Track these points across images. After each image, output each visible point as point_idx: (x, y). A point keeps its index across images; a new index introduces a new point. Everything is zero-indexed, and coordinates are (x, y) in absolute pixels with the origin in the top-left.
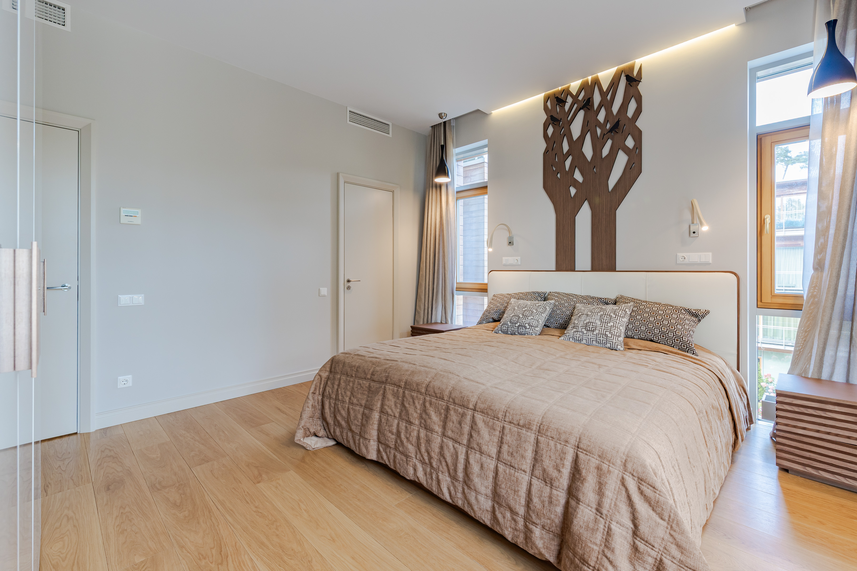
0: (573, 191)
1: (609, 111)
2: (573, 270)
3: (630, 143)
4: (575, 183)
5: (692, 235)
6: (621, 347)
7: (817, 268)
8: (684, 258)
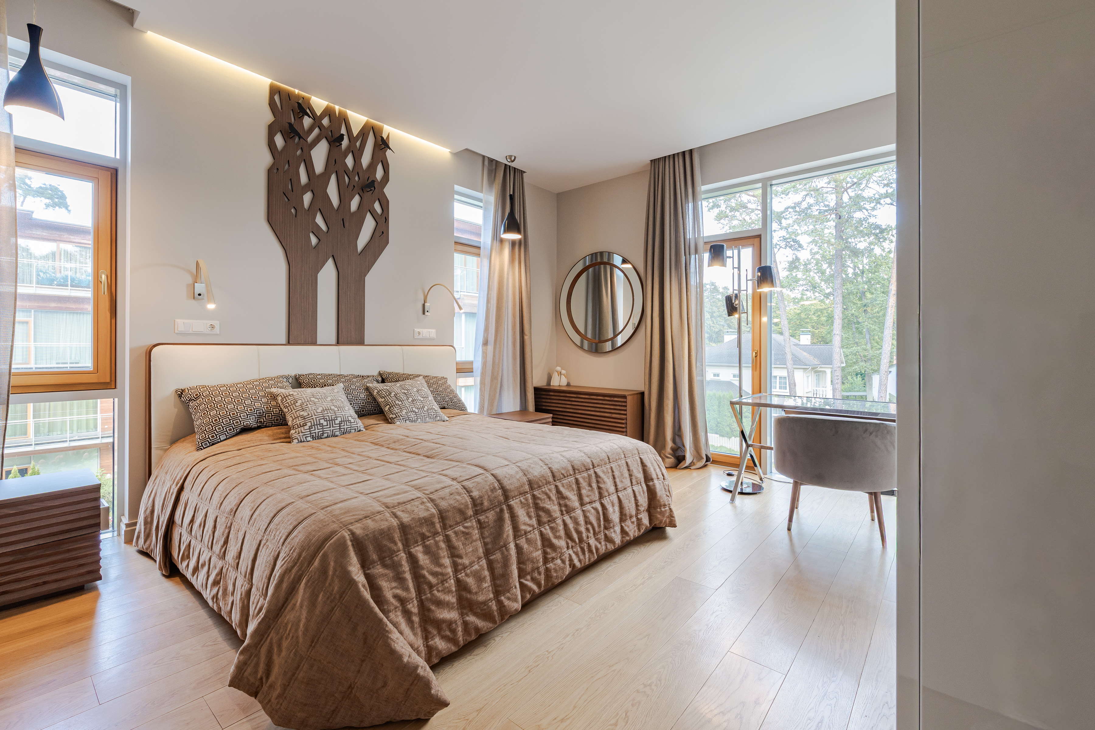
0: (314, 240)
1: (357, 160)
2: (314, 343)
3: (377, 207)
4: (316, 231)
5: (426, 313)
6: (445, 417)
7: (485, 343)
8: (419, 333)
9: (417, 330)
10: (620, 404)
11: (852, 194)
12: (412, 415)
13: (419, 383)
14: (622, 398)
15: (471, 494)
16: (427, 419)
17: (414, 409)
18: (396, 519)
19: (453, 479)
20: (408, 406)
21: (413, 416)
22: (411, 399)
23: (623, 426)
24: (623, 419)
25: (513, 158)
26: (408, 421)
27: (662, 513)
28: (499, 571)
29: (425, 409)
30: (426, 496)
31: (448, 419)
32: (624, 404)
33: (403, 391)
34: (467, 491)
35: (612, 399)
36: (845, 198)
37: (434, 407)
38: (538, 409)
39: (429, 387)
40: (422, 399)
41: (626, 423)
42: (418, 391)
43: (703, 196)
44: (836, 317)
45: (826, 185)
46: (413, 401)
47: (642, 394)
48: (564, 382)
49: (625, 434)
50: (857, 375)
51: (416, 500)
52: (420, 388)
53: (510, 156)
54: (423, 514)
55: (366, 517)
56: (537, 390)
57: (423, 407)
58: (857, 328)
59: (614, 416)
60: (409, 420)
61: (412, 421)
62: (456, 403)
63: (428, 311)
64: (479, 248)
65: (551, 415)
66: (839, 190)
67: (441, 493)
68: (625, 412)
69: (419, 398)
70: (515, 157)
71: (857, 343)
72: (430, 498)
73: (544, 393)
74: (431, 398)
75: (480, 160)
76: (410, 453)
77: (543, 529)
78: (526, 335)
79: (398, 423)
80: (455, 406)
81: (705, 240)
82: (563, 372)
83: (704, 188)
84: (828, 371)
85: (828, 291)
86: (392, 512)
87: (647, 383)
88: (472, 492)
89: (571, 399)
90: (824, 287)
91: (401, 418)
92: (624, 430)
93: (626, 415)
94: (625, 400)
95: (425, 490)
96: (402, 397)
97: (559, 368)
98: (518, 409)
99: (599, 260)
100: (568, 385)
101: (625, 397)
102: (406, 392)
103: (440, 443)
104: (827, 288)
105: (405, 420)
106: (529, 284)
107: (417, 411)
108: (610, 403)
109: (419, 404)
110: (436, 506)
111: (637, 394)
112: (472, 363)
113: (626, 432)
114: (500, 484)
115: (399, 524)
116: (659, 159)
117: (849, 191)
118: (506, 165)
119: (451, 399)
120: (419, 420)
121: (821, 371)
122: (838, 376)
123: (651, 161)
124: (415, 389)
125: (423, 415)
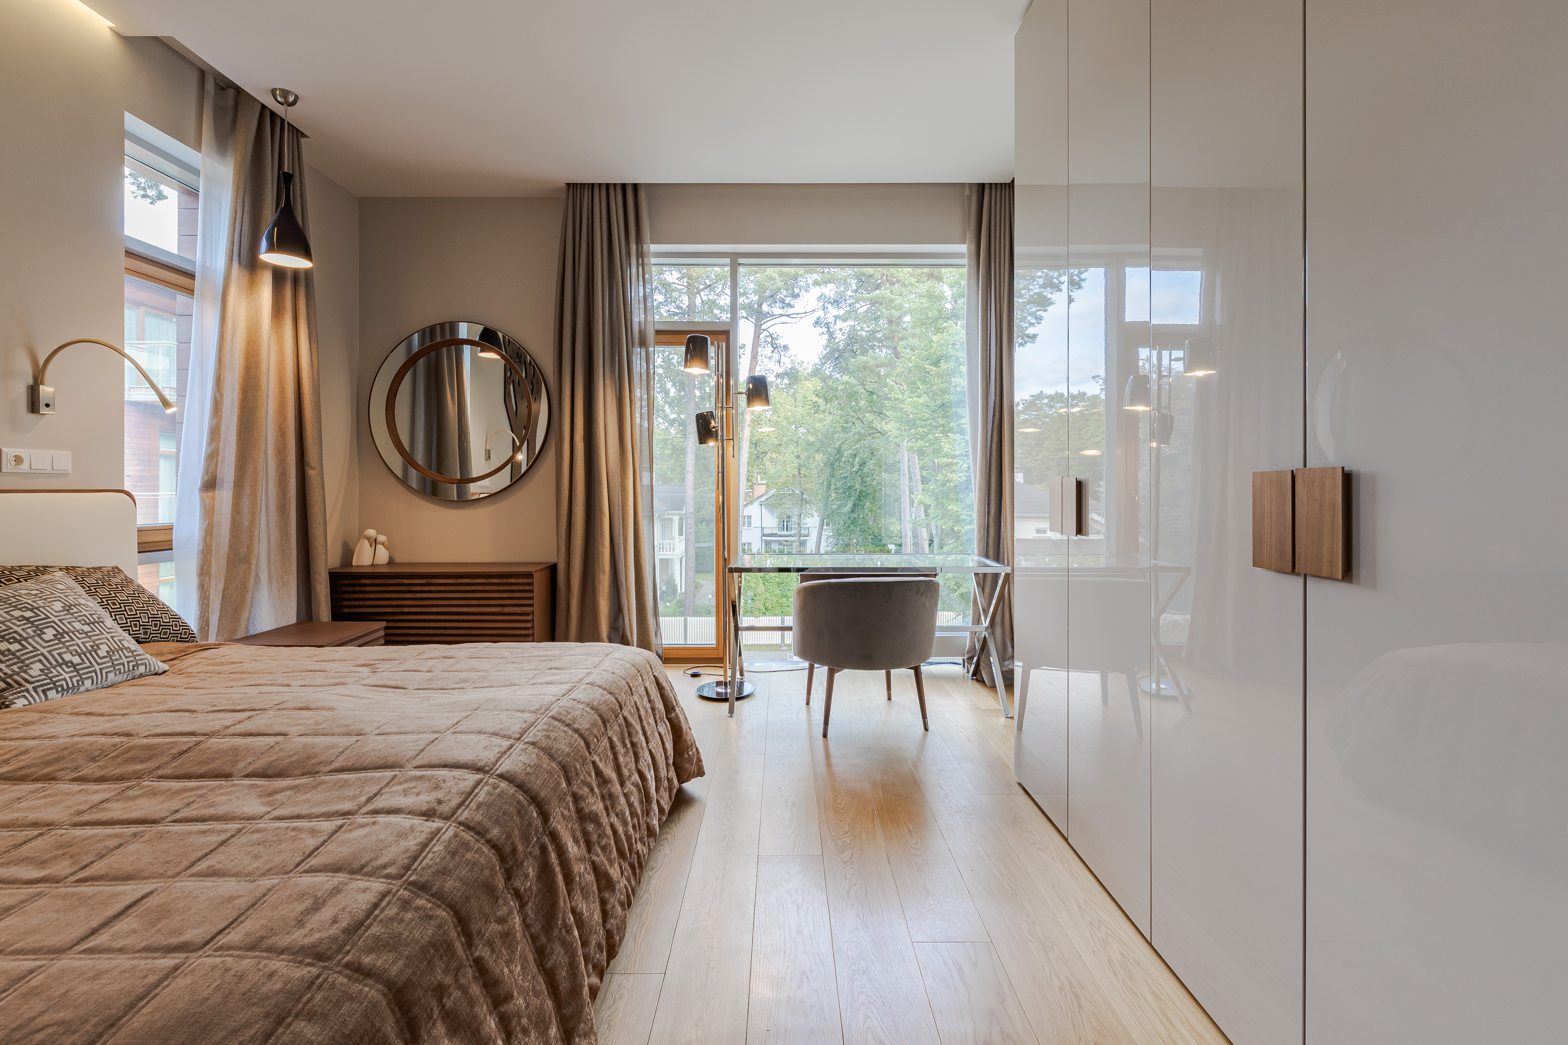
5: (43, 410)
6: (161, 664)
7: (210, 484)
8: (18, 460)
9: (9, 452)
10: (521, 588)
11: (705, 298)
12: (66, 674)
13: (60, 587)
14: (524, 578)
15: (489, 837)
16: (111, 676)
17: (67, 657)
18: (371, 982)
19: (428, 814)
20: (45, 651)
21: (67, 676)
22: (49, 633)
23: (529, 625)
24: (527, 614)
25: (291, 99)
26: (52, 694)
27: (690, 759)
28: (564, 985)
29: (102, 653)
30: (400, 882)
31: (166, 667)
32: (527, 588)
33: (17, 613)
34: (478, 833)
35: (504, 581)
36: (698, 301)
37: (126, 644)
38: (338, 615)
39: (89, 593)
40: (86, 628)
41: (533, 620)
42: (67, 608)
43: (653, 260)
44: (689, 450)
45: (677, 282)
46: (59, 636)
47: (553, 569)
48: (383, 556)
49: (530, 638)
50: (702, 522)
51: (383, 904)
52: (71, 600)
53: (285, 93)
54: (425, 933)
55: (280, 1021)
56: (334, 577)
57: (96, 648)
58: (704, 464)
59: (507, 610)
60: (56, 687)
61: (64, 690)
62: (167, 626)
63: (47, 405)
64: (191, 276)
65: (383, 624)
66: (692, 291)
67: (428, 859)
68: (531, 602)
69: (78, 626)
70: (297, 98)
71: (703, 483)
72: (413, 884)
73: (346, 582)
74: (109, 622)
75: (194, 78)
76: (188, 777)
77: (595, 858)
78: (313, 469)
79: (20, 703)
80: (165, 633)
81: (658, 327)
82: (382, 538)
83: (654, 248)
84: (676, 519)
85: (672, 416)
86: (347, 966)
87: (563, 549)
88: (487, 831)
89: (414, 588)
90: (668, 411)
91: (30, 687)
92: (530, 632)
93: (532, 605)
94: (530, 581)
95: (385, 867)
96: (19, 629)
97: (371, 532)
98: (292, 619)
99: (448, 337)
100: (391, 562)
101: (530, 575)
102: (28, 614)
103: (263, 729)
104: (672, 413)
105: (44, 692)
106: (315, 366)
107: (76, 660)
108: (501, 588)
109: (79, 642)
110: (439, 897)
111: (547, 568)
112: (169, 529)
113: (533, 635)
114: (526, 792)
115: (386, 990)
116: (583, 185)
117: (702, 293)
118: (263, 107)
119: (154, 618)
120: (88, 683)
121: (667, 519)
122: (691, 524)
123: (568, 185)
124: (58, 606)
125: (97, 668)
